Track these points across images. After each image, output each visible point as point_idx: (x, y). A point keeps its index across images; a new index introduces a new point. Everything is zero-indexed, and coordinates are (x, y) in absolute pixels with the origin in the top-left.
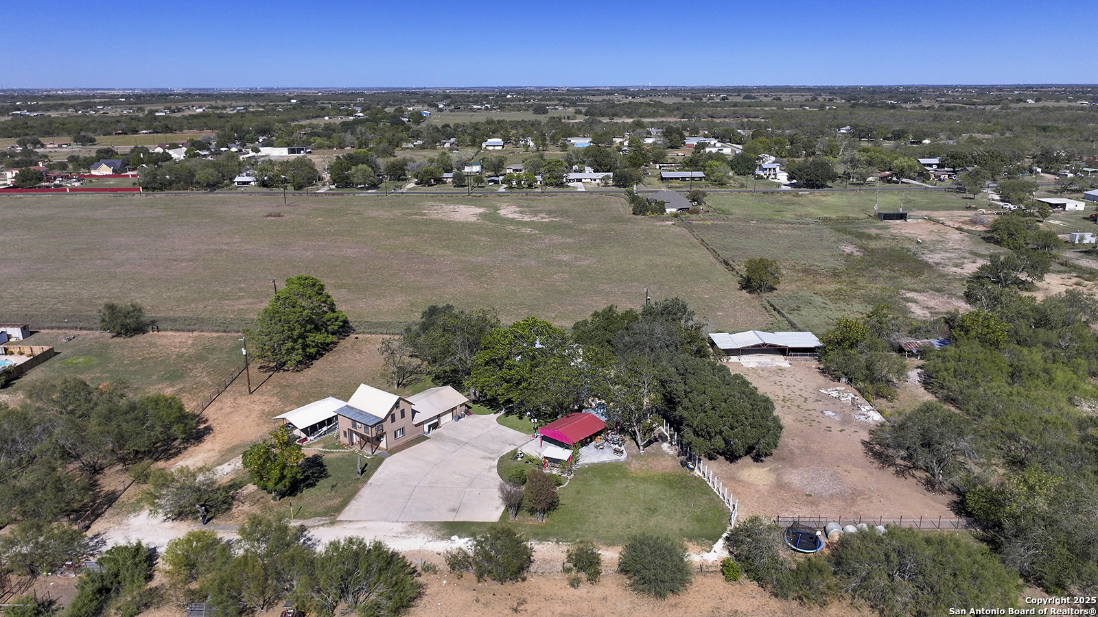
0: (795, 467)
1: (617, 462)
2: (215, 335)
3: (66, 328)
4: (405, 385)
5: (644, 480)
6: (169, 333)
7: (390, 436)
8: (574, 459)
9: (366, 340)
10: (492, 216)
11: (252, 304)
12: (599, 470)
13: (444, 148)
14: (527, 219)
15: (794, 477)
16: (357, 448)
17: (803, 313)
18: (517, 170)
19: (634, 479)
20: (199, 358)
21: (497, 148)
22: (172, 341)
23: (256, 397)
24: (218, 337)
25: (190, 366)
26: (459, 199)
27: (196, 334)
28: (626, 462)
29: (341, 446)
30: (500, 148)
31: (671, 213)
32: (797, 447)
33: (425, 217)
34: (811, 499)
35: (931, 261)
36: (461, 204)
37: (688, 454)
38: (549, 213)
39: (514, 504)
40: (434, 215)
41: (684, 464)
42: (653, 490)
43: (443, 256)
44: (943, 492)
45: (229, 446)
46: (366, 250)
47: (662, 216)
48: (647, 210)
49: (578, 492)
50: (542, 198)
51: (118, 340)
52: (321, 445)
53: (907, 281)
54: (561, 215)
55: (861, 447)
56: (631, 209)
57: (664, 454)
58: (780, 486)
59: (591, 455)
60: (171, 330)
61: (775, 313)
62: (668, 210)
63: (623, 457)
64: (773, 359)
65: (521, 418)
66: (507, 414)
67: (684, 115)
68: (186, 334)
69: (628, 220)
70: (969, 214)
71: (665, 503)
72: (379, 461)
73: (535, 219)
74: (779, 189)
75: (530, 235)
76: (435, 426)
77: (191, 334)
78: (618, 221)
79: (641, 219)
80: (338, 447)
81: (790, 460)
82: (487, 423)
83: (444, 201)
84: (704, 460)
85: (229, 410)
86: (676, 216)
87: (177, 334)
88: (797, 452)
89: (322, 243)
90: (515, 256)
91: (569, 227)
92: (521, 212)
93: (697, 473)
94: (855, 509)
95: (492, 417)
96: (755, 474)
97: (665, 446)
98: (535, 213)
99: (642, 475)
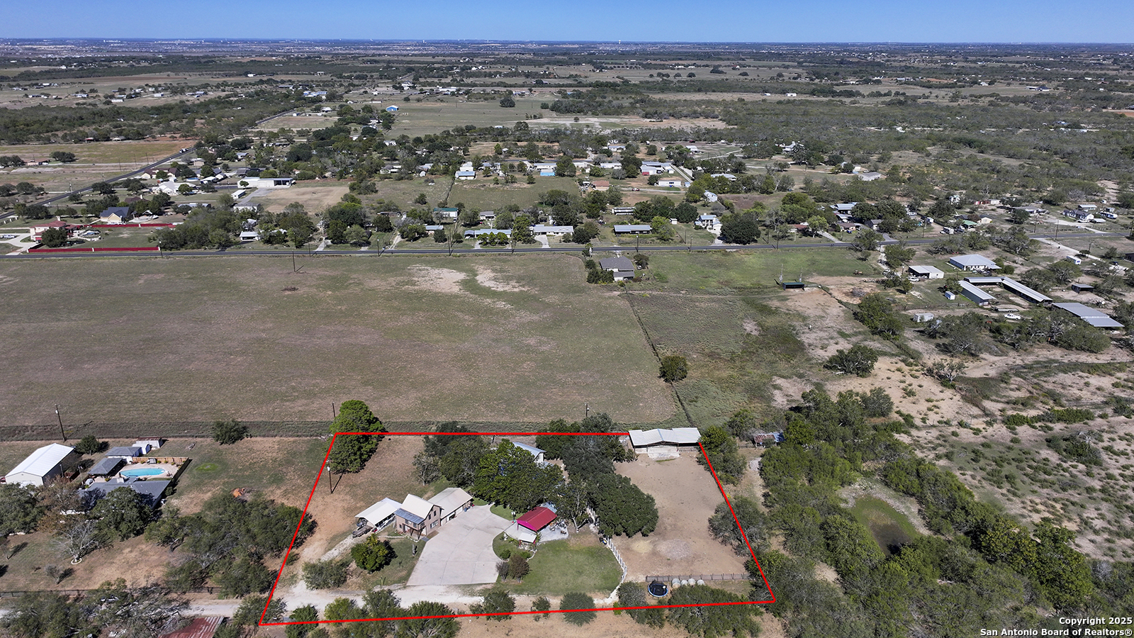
0: (665, 539)
1: (563, 539)
2: (292, 439)
3: (186, 436)
4: (429, 482)
5: (577, 552)
6: (259, 439)
7: (428, 527)
8: (538, 539)
9: (396, 441)
10: (470, 285)
11: (307, 405)
12: (552, 545)
13: (419, 176)
14: (500, 288)
15: (663, 547)
16: (408, 535)
17: (699, 404)
18: (489, 217)
19: (571, 551)
20: (289, 462)
21: (469, 178)
22: (263, 446)
23: (335, 495)
24: (294, 442)
25: (284, 470)
26: (441, 260)
27: (277, 438)
28: (568, 540)
29: (398, 534)
30: (472, 178)
31: (619, 282)
32: (670, 525)
33: (416, 287)
34: (669, 562)
35: (806, 341)
36: (443, 266)
37: (604, 533)
38: (519, 279)
39: (503, 572)
40: (424, 285)
41: (601, 540)
42: (582, 558)
43: (437, 341)
44: (744, 555)
45: (331, 536)
46: (376, 337)
47: (610, 284)
48: (599, 279)
49: (540, 562)
50: (512, 258)
51: (225, 446)
52: (387, 533)
53: (782, 366)
54: (529, 284)
55: (707, 524)
56: (587, 275)
57: (590, 532)
58: (654, 553)
59: (549, 535)
60: (260, 436)
61: (679, 404)
62: (616, 279)
63: (566, 536)
64: (669, 450)
65: (505, 507)
66: (496, 505)
67: (647, 114)
68: (271, 439)
69: (581, 290)
70: (855, 282)
71: (587, 568)
72: (423, 544)
73: (506, 289)
74: (713, 245)
75: (504, 312)
76: (453, 517)
77: (274, 439)
78: (575, 292)
79: (594, 288)
80: (396, 535)
81: (663, 535)
82: (484, 511)
83: (428, 263)
84: (614, 536)
85: (322, 507)
86: (622, 285)
87: (265, 439)
88: (669, 528)
89: (340, 328)
90: (493, 340)
91: (535, 298)
92: (495, 279)
93: (608, 546)
94: (691, 568)
95: (487, 507)
96: (641, 545)
97: (592, 526)
98: (507, 280)
99: (576, 548)
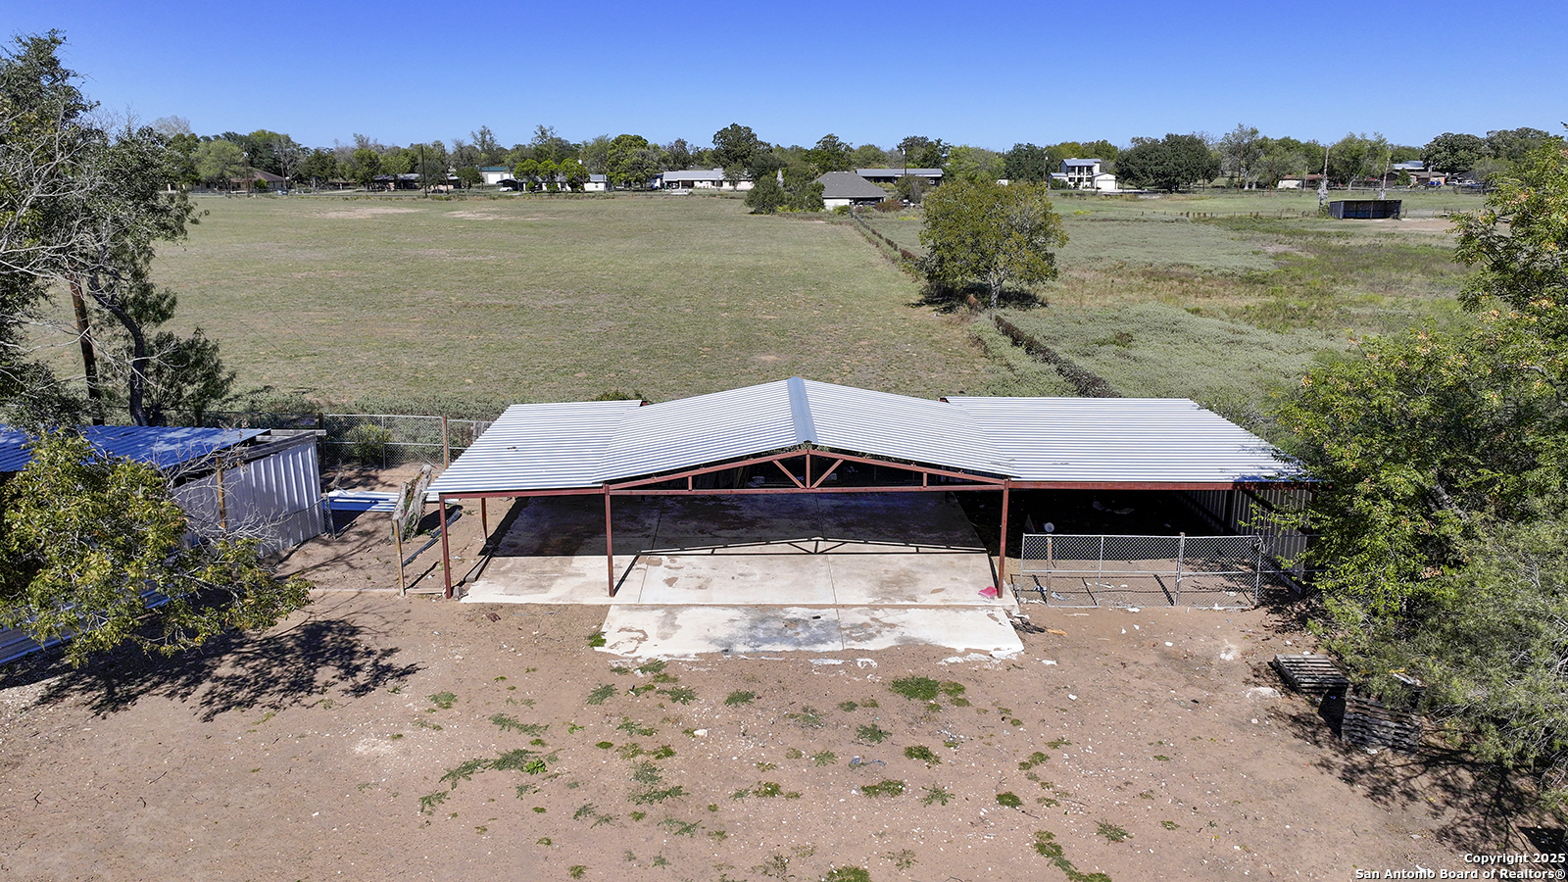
31: (836, 209)
47: (814, 212)
62: (830, 204)
79: (760, 218)
